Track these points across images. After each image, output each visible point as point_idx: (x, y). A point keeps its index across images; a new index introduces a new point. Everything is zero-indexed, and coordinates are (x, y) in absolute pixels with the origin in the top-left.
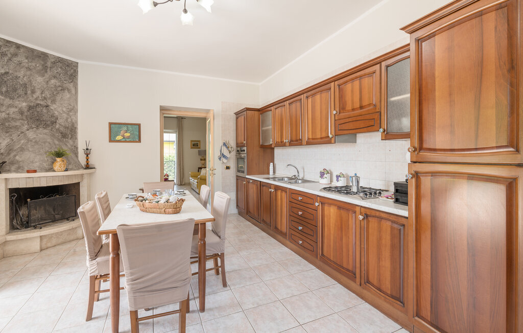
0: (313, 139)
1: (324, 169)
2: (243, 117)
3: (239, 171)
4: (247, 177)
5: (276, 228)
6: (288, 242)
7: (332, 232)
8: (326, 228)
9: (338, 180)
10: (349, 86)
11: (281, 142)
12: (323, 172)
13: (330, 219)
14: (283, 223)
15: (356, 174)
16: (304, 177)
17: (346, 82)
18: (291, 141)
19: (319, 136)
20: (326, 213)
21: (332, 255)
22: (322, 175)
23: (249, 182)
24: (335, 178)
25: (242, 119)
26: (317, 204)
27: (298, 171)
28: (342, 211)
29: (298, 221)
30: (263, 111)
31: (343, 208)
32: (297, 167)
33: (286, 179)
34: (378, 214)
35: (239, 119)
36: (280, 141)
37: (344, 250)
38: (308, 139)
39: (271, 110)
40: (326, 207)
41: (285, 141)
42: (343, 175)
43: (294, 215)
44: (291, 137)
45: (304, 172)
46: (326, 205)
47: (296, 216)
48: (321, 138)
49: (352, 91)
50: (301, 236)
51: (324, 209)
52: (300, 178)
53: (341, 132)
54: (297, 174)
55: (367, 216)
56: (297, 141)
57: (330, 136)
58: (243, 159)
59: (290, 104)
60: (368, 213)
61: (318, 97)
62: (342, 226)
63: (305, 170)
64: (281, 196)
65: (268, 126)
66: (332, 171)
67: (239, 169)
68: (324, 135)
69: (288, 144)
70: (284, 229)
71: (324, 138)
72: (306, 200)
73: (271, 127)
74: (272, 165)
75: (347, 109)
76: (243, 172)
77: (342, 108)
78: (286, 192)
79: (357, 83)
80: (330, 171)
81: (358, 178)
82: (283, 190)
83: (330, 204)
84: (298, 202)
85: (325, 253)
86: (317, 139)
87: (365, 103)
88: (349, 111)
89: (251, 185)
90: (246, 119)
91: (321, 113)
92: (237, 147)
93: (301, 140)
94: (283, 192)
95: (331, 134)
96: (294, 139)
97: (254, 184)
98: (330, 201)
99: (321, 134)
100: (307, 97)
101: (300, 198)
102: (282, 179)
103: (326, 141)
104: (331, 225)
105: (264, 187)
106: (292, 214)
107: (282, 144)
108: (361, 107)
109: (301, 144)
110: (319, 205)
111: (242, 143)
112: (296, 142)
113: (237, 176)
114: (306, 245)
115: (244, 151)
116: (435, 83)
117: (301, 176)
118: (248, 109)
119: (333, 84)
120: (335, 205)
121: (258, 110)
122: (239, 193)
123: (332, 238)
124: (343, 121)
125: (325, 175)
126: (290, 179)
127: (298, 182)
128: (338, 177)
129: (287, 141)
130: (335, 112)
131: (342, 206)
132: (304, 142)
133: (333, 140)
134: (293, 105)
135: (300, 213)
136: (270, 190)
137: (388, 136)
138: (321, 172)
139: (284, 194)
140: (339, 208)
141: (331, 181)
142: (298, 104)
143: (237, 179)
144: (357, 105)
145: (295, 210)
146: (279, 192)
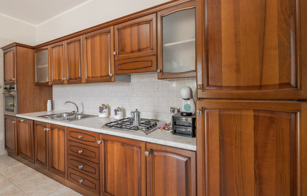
0: (92, 77)
1: (103, 105)
2: (12, 53)
3: (7, 110)
4: (17, 115)
5: (53, 167)
6: (67, 181)
7: (116, 169)
8: (109, 164)
9: (116, 114)
10: (128, 30)
11: (59, 80)
12: (102, 108)
13: (113, 155)
14: (61, 162)
15: (137, 110)
16: (83, 112)
17: (125, 28)
18: (70, 79)
19: (98, 75)
20: (109, 150)
21: (116, 191)
22: (101, 110)
23: (20, 122)
24: (113, 113)
25: (10, 55)
26: (99, 142)
27: (77, 107)
28: (126, 147)
29: (78, 159)
30: (38, 49)
31: (128, 144)
32: (77, 104)
33: (65, 115)
34: (163, 148)
35: (8, 55)
36: (57, 79)
37: (129, 185)
38: (88, 77)
39: (47, 49)
40: (109, 144)
41: (63, 79)
42: (120, 109)
43: (74, 154)
44: (70, 75)
45: (83, 107)
46: (109, 142)
47: (76, 155)
48: (101, 77)
49: (131, 35)
50: (81, 174)
51: (107, 146)
52: (80, 113)
53: (120, 72)
54: (76, 110)
55: (152, 151)
56: (76, 79)
57: (111, 75)
58: (13, 96)
59: (68, 44)
60: (153, 148)
61: (97, 39)
62: (127, 162)
63: (85, 106)
64: (58, 135)
65: (44, 64)
66: (110, 105)
67: (7, 108)
68: (104, 74)
69: (66, 82)
70: (62, 168)
71: (104, 76)
72: (86, 138)
73: (47, 65)
74: (51, 102)
75: (126, 51)
76: (13, 111)
77: (122, 50)
78: (64, 131)
79: (135, 28)
80: (108, 106)
81: (139, 113)
82: (60, 129)
83: (113, 141)
84: (78, 141)
85: (108, 190)
86: (97, 77)
87: (143, 46)
88: (127, 53)
89: (21, 125)
90: (16, 55)
91: (101, 53)
92: (5, 84)
93: (81, 78)
94: (61, 130)
95: (111, 73)
96: (73, 77)
97: (26, 123)
98: (114, 138)
99: (101, 73)
100: (86, 38)
101: (80, 137)
102: (60, 116)
103: (106, 79)
104: (115, 161)
105: (38, 127)
106: (71, 152)
107: (60, 82)
108: (139, 50)
109: (80, 82)
110: (101, 143)
111: (12, 80)
112: (74, 80)
113: (5, 115)
114: (87, 183)
115: (14, 88)
116: (221, 25)
117: (80, 111)
118: (18, 45)
119: (112, 27)
120: (119, 142)
121: (33, 48)
122: (8, 133)
123: (116, 174)
124: (122, 62)
125: (104, 110)
126: (69, 114)
127: (78, 117)
128: (116, 111)
129: (65, 79)
130: (115, 53)
131: (125, 143)
132: (84, 80)
133: (113, 79)
134: (72, 45)
135: (80, 152)
136: (45, 129)
137: (164, 76)
138: (100, 108)
139: (61, 133)
140: (123, 144)
141: (109, 114)
142: (77, 44)
143: (5, 119)
144: (136, 48)
145: (74, 149)
146: (56, 132)
